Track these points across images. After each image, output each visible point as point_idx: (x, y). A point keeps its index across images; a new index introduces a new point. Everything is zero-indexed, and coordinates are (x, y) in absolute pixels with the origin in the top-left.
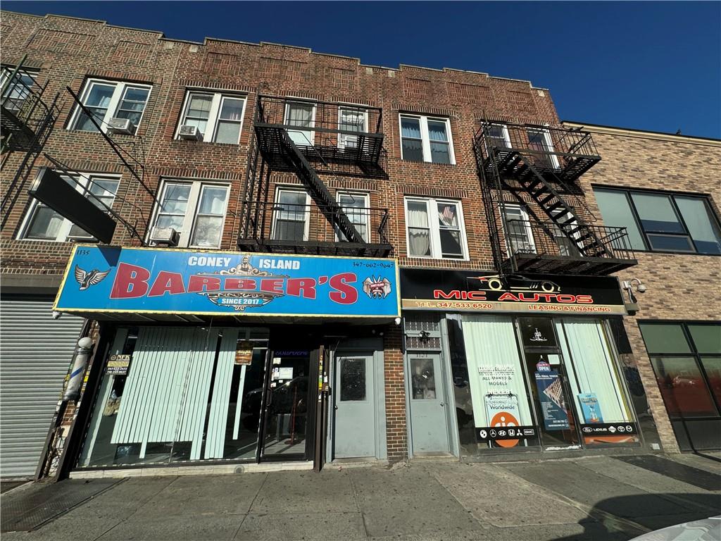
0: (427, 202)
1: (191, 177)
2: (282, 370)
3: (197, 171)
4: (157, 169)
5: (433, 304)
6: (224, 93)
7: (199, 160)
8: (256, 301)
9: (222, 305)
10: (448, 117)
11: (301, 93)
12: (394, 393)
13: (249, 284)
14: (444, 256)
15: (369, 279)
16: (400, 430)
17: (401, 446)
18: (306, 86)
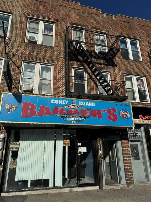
0: (132, 77)
1: (36, 61)
2: (82, 148)
3: (38, 58)
4: (20, 56)
5: (139, 121)
6: (44, 21)
7: (37, 53)
8: (80, 119)
9: (67, 120)
10: (138, 40)
11: (78, 24)
12: (127, 158)
13: (76, 112)
14: (140, 101)
15: (121, 111)
16: (130, 173)
17: (131, 179)
18: (80, 21)
